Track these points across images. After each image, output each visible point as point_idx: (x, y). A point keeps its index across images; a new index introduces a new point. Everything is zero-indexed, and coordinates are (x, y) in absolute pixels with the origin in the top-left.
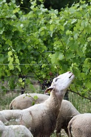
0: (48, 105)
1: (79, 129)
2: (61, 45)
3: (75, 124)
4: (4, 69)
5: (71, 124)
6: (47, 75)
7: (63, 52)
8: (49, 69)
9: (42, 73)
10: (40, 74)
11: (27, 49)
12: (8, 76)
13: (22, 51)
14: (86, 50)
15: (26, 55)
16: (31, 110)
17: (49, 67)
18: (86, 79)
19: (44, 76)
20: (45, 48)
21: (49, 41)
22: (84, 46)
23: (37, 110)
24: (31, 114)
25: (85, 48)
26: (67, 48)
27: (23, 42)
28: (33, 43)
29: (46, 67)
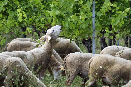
0: (45, 49)
1: (71, 63)
2: (58, 4)
3: (68, 60)
4: (14, 21)
5: (66, 60)
6: (45, 26)
7: (59, 9)
8: (46, 21)
9: (41, 24)
10: (39, 25)
11: (30, 7)
12: (17, 26)
13: (26, 9)
14: (73, 8)
15: (30, 11)
16: (33, 52)
17: (46, 20)
18: (75, 28)
19: (43, 27)
20: (43, 6)
21: (45, 2)
22: (71, 5)
23: (38, 52)
24: (33, 54)
25: (72, 7)
26: (61, 6)
27: (27, 2)
28: (35, 3)
29: (45, 20)
